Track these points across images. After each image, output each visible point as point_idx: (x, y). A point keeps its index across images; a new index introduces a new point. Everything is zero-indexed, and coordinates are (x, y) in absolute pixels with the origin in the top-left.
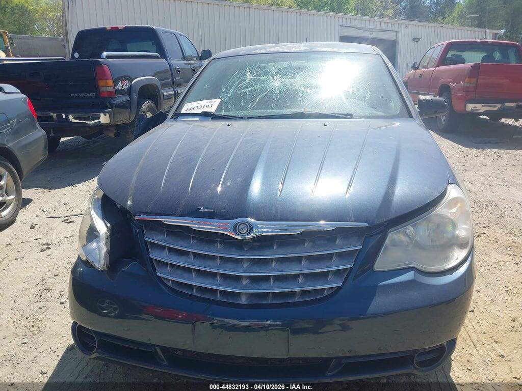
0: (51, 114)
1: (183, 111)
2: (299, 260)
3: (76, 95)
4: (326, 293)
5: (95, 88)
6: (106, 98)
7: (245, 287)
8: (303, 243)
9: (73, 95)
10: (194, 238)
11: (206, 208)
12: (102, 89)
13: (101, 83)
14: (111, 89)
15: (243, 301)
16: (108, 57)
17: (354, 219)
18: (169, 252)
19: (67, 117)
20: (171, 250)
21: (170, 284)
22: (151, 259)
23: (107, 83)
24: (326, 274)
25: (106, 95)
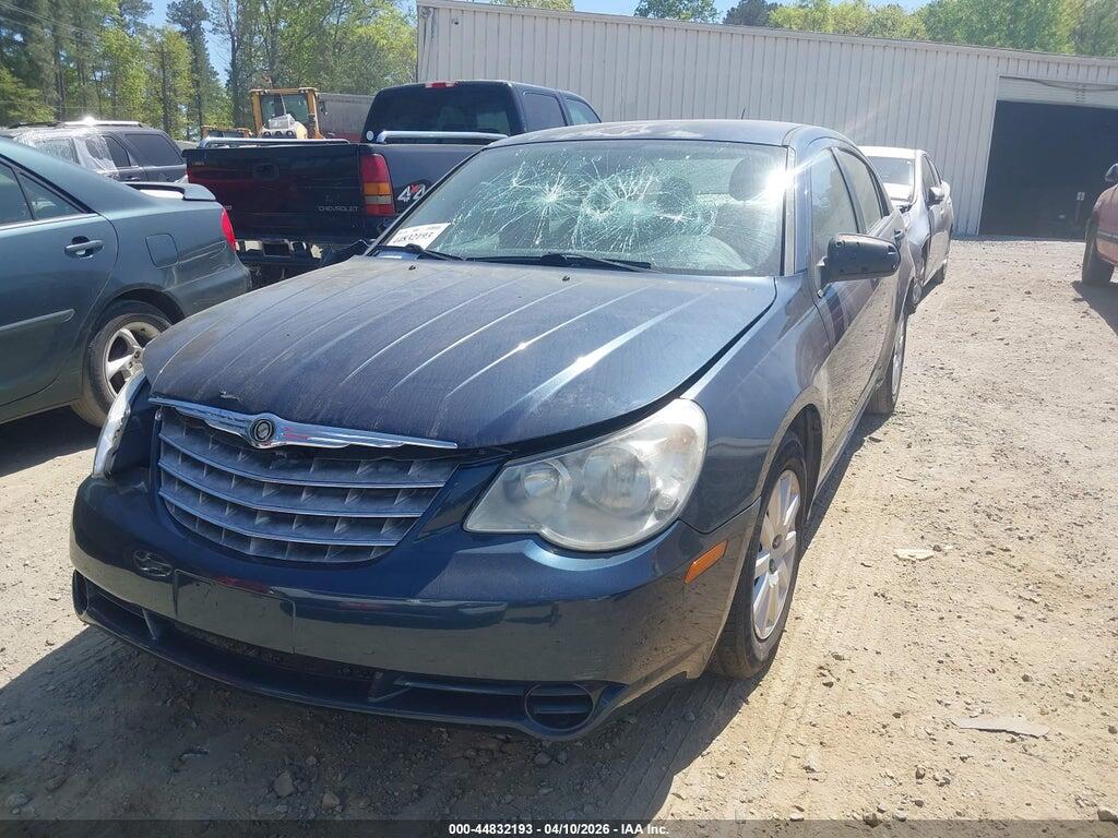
0: (286, 241)
1: (391, 244)
2: (341, 493)
3: (328, 209)
4: (373, 556)
5: (358, 197)
6: (378, 217)
7: (256, 528)
8: (355, 466)
9: (322, 209)
10: (215, 442)
11: (230, 393)
12: (371, 200)
13: (369, 188)
14: (388, 200)
15: (251, 550)
16: (389, 140)
17: (436, 434)
18: (183, 461)
19: (309, 248)
20: (186, 458)
21: (172, 511)
22: (160, 468)
23: (379, 189)
24: (379, 523)
25: (377, 212)
